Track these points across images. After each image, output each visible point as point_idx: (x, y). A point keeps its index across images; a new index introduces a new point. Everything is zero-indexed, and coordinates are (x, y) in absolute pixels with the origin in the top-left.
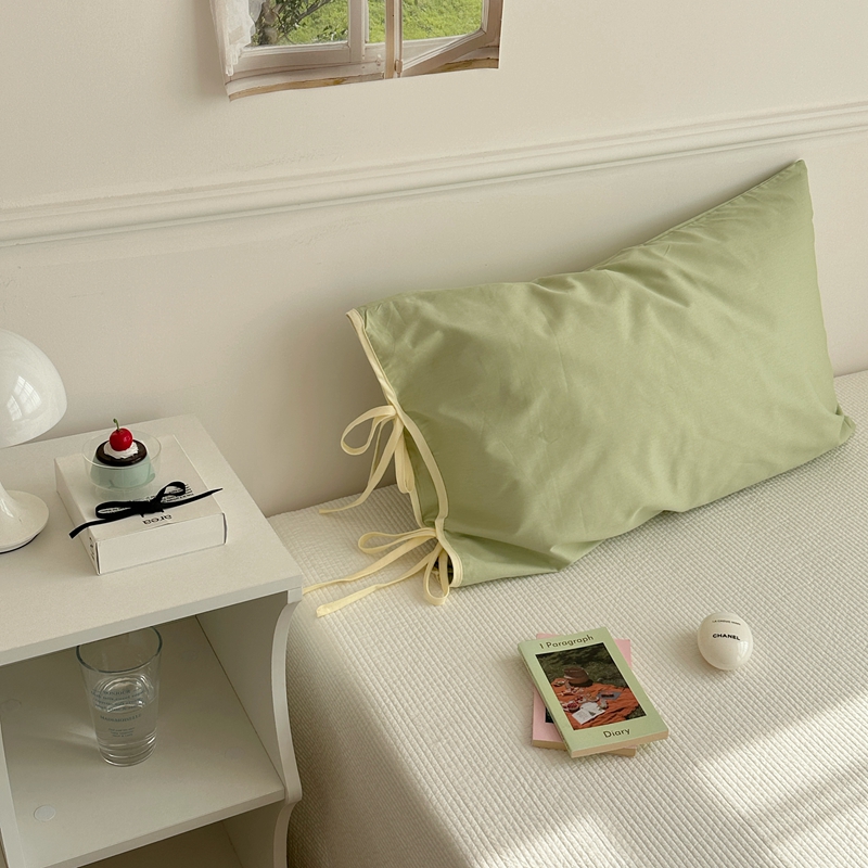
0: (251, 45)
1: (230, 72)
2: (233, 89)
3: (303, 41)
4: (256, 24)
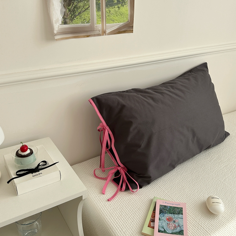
0: (61, 24)
1: (55, 32)
2: (57, 37)
3: (77, 23)
4: (63, 18)
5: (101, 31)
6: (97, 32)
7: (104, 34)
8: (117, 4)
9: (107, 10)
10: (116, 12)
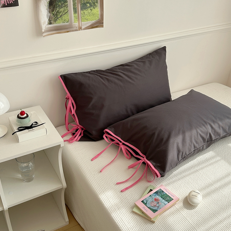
0: (48, 25)
1: (43, 31)
2: (44, 34)
3: (59, 23)
4: (48, 20)
5: (78, 27)
6: (75, 29)
7: (81, 30)
8: (90, 7)
9: (82, 12)
10: (89, 13)
